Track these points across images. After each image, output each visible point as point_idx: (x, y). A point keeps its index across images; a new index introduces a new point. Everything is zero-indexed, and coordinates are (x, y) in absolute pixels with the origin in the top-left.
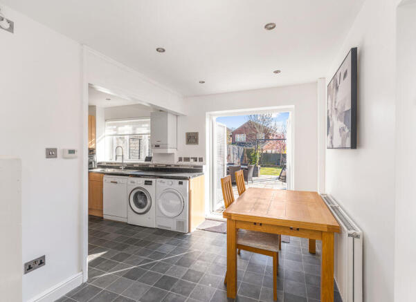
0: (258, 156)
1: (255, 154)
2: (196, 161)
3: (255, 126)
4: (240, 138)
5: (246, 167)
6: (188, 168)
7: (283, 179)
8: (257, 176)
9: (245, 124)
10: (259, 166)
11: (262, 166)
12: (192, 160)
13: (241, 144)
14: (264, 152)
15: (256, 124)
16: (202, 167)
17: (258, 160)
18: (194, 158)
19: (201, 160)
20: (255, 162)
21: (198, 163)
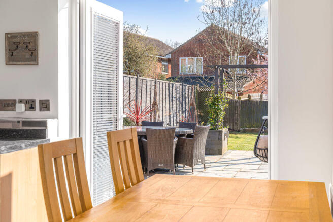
0: (223, 106)
1: (216, 100)
2: (32, 108)
3: (223, 37)
4: (192, 66)
5: (190, 131)
6: (9, 126)
7: (262, 154)
8: (220, 153)
9: (201, 33)
10: (225, 130)
11: (232, 130)
12: (21, 107)
13: (187, 80)
14: (244, 98)
15: (226, 33)
16: (44, 124)
17: (222, 114)
18: (26, 102)
19: (45, 105)
20: (216, 119)
21: (36, 115)
